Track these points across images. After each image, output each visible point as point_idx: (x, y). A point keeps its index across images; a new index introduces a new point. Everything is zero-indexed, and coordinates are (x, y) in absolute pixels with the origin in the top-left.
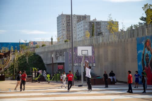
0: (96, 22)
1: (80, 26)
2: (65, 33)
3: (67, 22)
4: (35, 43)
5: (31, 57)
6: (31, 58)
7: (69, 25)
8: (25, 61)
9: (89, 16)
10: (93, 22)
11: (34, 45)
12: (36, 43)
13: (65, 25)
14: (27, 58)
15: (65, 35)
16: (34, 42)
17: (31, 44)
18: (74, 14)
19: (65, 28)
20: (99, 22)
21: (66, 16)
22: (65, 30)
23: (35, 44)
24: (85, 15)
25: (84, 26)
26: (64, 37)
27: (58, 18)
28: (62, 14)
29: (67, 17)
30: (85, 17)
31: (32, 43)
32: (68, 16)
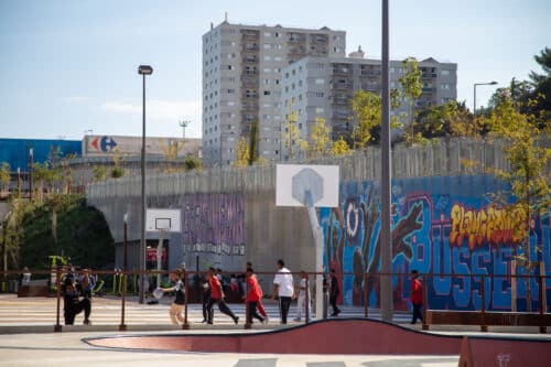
0: (363, 66)
1: (293, 79)
2: (234, 103)
3: (244, 60)
4: (108, 141)
5: (69, 214)
6: (67, 219)
7: (251, 69)
8: (45, 229)
9: (342, 35)
10: (347, 66)
11: (104, 149)
12: (113, 144)
13: (237, 70)
14: (54, 218)
15: (233, 116)
16: (105, 138)
17: (92, 149)
18: (278, 26)
19: (237, 85)
20: (372, 66)
21: (242, 31)
22: (238, 90)
23: (108, 147)
24: (325, 28)
25: (311, 80)
26: (229, 121)
27: (206, 39)
28: (225, 23)
29: (244, 36)
30: (323, 35)
31: (95, 143)
32: (249, 31)
